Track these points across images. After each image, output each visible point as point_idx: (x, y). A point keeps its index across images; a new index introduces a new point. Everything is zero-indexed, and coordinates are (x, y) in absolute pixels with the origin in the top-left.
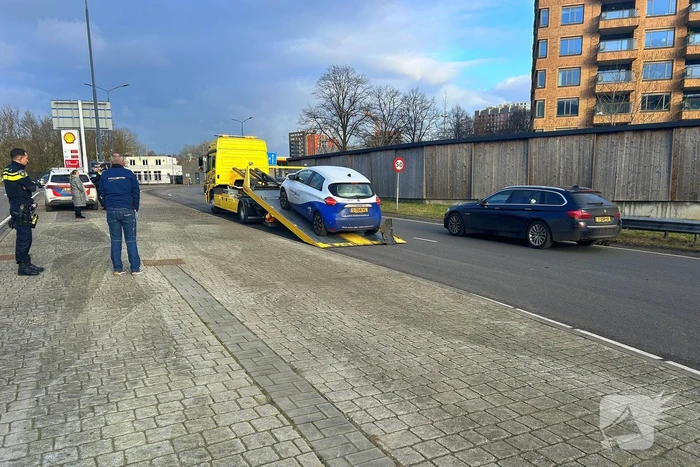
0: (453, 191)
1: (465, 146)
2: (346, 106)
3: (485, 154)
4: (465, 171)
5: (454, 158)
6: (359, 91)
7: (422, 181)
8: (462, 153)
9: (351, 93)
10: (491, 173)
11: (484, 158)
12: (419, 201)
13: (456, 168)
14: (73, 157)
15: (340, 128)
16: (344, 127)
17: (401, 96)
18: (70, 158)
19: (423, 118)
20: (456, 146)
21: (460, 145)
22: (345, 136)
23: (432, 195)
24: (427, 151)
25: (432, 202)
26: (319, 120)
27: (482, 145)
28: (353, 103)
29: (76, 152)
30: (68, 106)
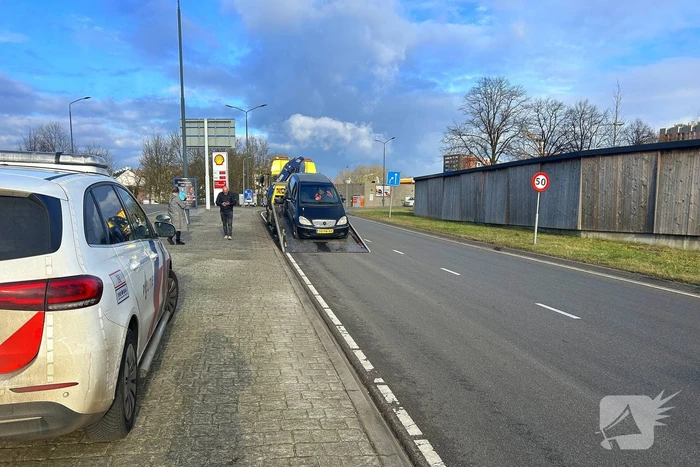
0: (625, 221)
1: (646, 156)
2: (497, 122)
3: (678, 168)
4: (645, 193)
5: (627, 174)
6: (513, 104)
7: (576, 206)
8: (641, 166)
9: (503, 107)
10: (689, 196)
11: (677, 173)
12: (572, 232)
13: (629, 187)
14: (221, 178)
15: (489, 146)
16: (494, 146)
17: (566, 109)
18: (219, 179)
19: (592, 134)
20: (632, 157)
21: (638, 155)
22: (494, 154)
23: (592, 225)
24: (585, 165)
25: (591, 235)
26: (464, 138)
27: (674, 155)
28: (505, 118)
29: (224, 173)
30: (196, 125)
